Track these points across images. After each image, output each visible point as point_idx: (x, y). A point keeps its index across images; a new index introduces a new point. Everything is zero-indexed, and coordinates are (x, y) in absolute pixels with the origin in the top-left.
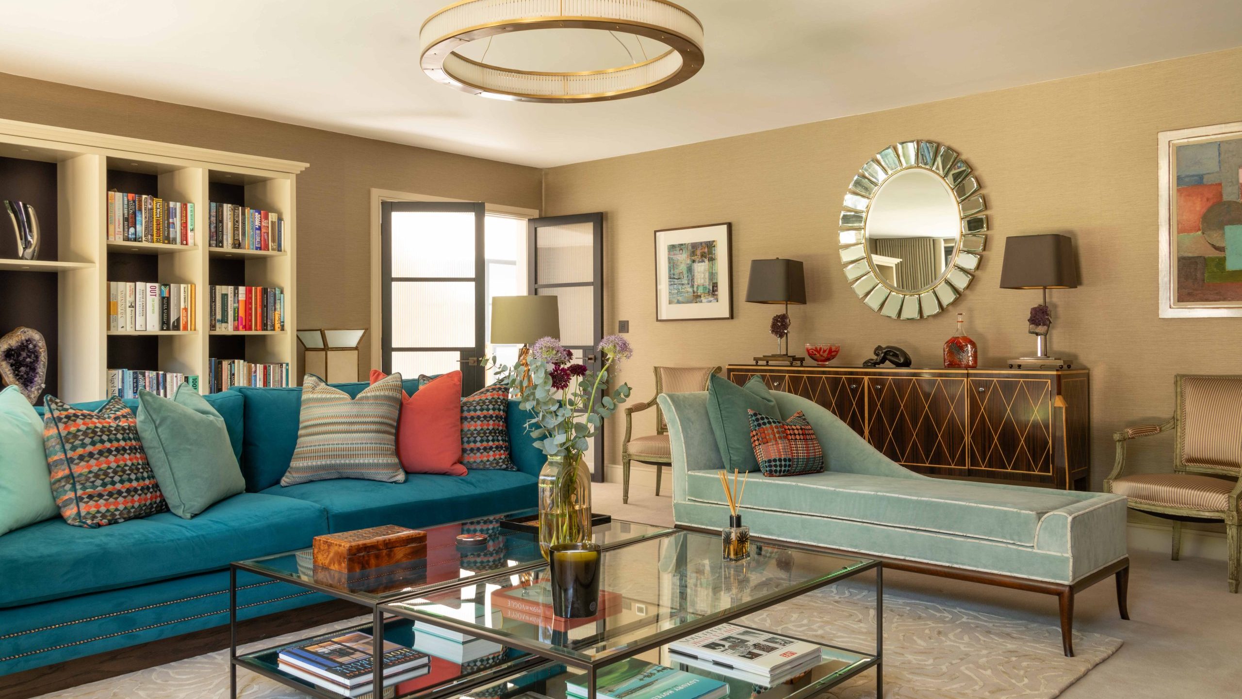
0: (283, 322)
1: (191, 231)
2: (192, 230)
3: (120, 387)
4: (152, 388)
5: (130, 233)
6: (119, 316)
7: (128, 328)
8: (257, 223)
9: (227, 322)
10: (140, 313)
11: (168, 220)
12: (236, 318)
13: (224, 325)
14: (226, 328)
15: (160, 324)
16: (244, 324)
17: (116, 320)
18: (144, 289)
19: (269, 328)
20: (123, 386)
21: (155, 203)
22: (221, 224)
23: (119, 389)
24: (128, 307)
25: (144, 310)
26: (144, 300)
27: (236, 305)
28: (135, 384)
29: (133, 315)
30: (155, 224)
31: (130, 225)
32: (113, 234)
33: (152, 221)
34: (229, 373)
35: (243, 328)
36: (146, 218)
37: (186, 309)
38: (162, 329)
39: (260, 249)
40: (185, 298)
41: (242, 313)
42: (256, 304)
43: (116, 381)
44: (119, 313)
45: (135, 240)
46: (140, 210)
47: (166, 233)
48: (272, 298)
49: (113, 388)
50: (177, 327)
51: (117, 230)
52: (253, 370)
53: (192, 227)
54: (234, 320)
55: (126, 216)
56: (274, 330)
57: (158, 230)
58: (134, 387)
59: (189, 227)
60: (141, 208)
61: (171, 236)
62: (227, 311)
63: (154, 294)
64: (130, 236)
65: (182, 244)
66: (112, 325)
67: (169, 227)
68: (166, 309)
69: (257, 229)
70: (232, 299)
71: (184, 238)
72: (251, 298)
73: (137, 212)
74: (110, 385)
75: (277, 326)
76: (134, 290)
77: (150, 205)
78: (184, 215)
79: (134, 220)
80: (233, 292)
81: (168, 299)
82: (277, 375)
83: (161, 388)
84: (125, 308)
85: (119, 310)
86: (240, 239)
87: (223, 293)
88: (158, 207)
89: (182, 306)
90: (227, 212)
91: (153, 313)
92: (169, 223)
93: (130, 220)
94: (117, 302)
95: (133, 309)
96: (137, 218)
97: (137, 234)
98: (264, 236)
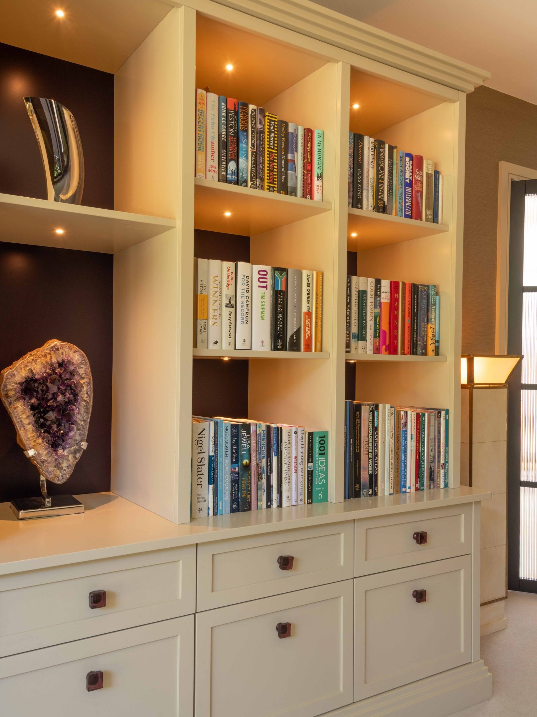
0: (438, 342)
1: (318, 177)
2: (320, 177)
3: (212, 454)
4: (260, 453)
5: (229, 172)
6: (211, 321)
7: (225, 346)
8: (408, 175)
9: (364, 339)
10: (242, 318)
11: (286, 154)
12: (377, 333)
13: (361, 343)
14: (363, 349)
15: (271, 339)
16: (387, 343)
17: (205, 329)
18: (249, 275)
19: (419, 350)
20: (216, 452)
21: (267, 120)
22: (360, 170)
23: (210, 457)
24: (224, 305)
25: (249, 312)
26: (249, 294)
27: (377, 311)
28: (235, 447)
29: (233, 321)
30: (266, 159)
31: (230, 157)
32: (203, 169)
33: (263, 154)
34: (371, 426)
35: (386, 350)
36: (253, 145)
37: (309, 314)
38: (275, 348)
39: (411, 217)
40: (308, 294)
41: (385, 326)
42: (404, 310)
43: (205, 441)
44: (211, 316)
45: (237, 183)
46: (246, 131)
47: (283, 177)
48: (425, 301)
49: (201, 456)
50: (295, 346)
51: (210, 163)
52: (403, 421)
53: (319, 172)
54: (375, 336)
55: (224, 138)
56: (425, 354)
57: (271, 170)
58: (232, 453)
59: (316, 171)
60: (247, 127)
61: (290, 184)
62: (365, 320)
63: (264, 285)
64: (229, 176)
65: (304, 196)
66: (199, 337)
67: (286, 169)
68: (281, 313)
69: (407, 185)
70: (373, 300)
71: (308, 191)
72: (397, 300)
73: (240, 133)
74: (197, 450)
75: (431, 347)
76: (234, 276)
77: (260, 123)
78: (309, 148)
79: (235, 147)
80: (373, 288)
81: (285, 293)
82: (432, 428)
83: (273, 453)
84: (220, 307)
85: (211, 311)
86: (386, 200)
87: (361, 289)
88: (272, 129)
89: (304, 309)
90: (369, 151)
91: (263, 319)
92: (287, 161)
93: (230, 147)
94: (208, 296)
95: (232, 310)
96: (240, 145)
97: (240, 175)
98: (417, 197)
